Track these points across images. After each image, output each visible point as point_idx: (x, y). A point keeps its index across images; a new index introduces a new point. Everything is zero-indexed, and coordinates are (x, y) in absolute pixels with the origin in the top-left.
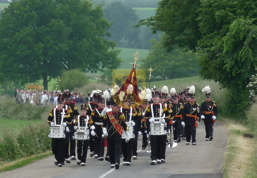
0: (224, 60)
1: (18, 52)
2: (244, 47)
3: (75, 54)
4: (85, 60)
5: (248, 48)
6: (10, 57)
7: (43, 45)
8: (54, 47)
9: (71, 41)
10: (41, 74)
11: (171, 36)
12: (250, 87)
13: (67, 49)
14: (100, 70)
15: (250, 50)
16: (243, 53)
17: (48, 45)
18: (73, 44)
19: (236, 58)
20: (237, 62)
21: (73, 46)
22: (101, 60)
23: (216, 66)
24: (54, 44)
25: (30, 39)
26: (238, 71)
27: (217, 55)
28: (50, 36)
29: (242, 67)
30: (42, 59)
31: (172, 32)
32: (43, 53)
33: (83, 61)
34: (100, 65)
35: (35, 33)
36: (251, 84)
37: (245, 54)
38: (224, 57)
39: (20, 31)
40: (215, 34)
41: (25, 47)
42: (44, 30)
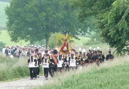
0: (109, 29)
1: (27, 19)
2: (122, 20)
3: (68, 21)
4: (76, 26)
5: (124, 21)
6: (22, 22)
7: (45, 14)
8: (53, 15)
9: (65, 11)
10: (43, 35)
11: (83, 10)
12: (125, 50)
13: (63, 17)
14: (88, 33)
15: (126, 22)
16: (121, 24)
17: (49, 14)
18: (67, 14)
19: (117, 28)
20: (117, 31)
21: (67, 15)
22: (89, 26)
23: (104, 34)
24: (53, 14)
25: (36, 10)
26: (118, 38)
27: (105, 26)
28: (50, 8)
29: (121, 35)
30: (44, 24)
31: (84, 8)
32: (45, 19)
33: (75, 26)
34: (88, 29)
35: (39, 5)
36: (126, 47)
37: (122, 25)
38: (109, 27)
39: (29, 3)
40: (106, 10)
41: (32, 15)
42: (46, 3)
